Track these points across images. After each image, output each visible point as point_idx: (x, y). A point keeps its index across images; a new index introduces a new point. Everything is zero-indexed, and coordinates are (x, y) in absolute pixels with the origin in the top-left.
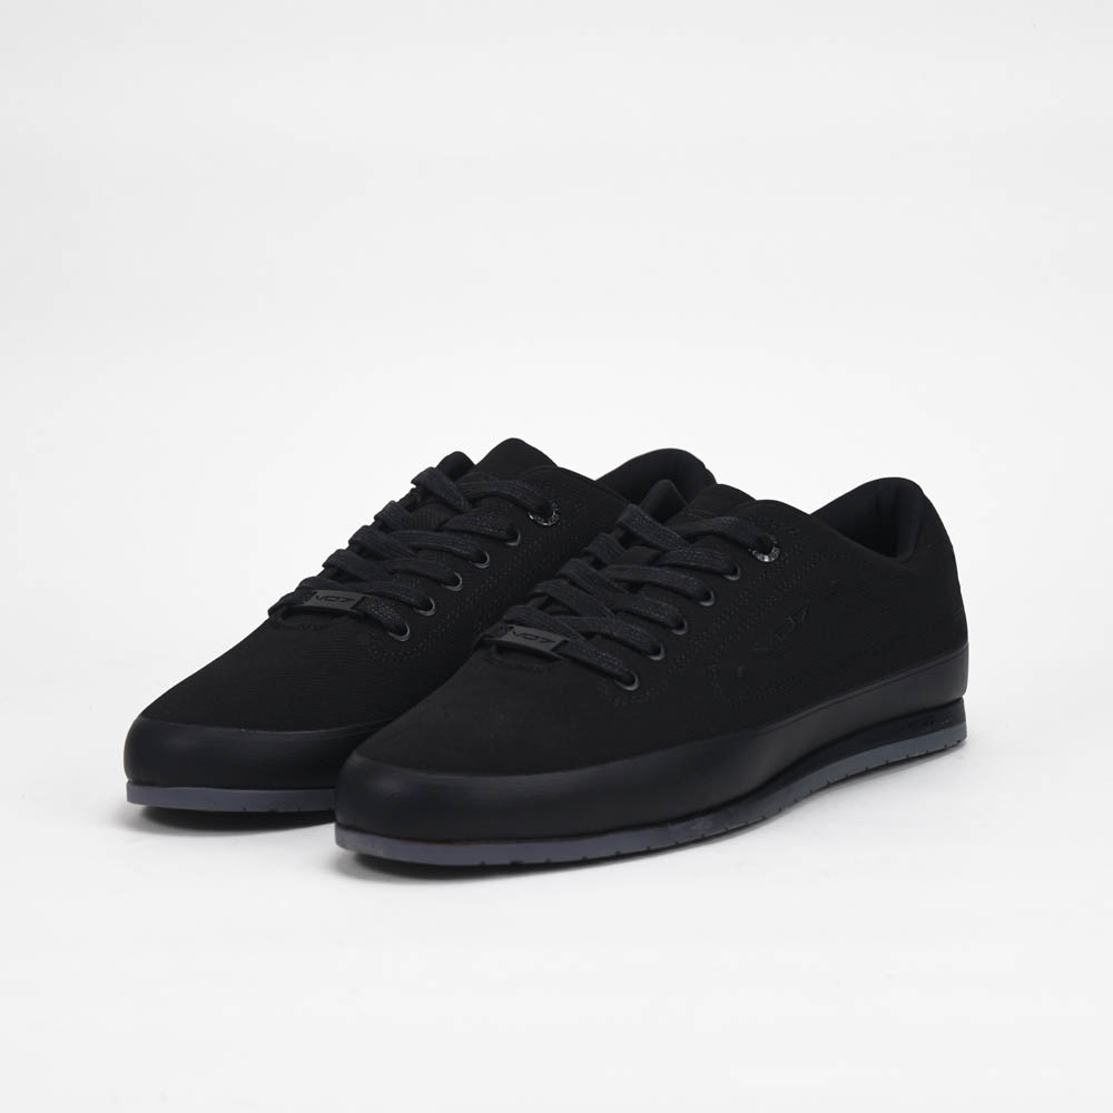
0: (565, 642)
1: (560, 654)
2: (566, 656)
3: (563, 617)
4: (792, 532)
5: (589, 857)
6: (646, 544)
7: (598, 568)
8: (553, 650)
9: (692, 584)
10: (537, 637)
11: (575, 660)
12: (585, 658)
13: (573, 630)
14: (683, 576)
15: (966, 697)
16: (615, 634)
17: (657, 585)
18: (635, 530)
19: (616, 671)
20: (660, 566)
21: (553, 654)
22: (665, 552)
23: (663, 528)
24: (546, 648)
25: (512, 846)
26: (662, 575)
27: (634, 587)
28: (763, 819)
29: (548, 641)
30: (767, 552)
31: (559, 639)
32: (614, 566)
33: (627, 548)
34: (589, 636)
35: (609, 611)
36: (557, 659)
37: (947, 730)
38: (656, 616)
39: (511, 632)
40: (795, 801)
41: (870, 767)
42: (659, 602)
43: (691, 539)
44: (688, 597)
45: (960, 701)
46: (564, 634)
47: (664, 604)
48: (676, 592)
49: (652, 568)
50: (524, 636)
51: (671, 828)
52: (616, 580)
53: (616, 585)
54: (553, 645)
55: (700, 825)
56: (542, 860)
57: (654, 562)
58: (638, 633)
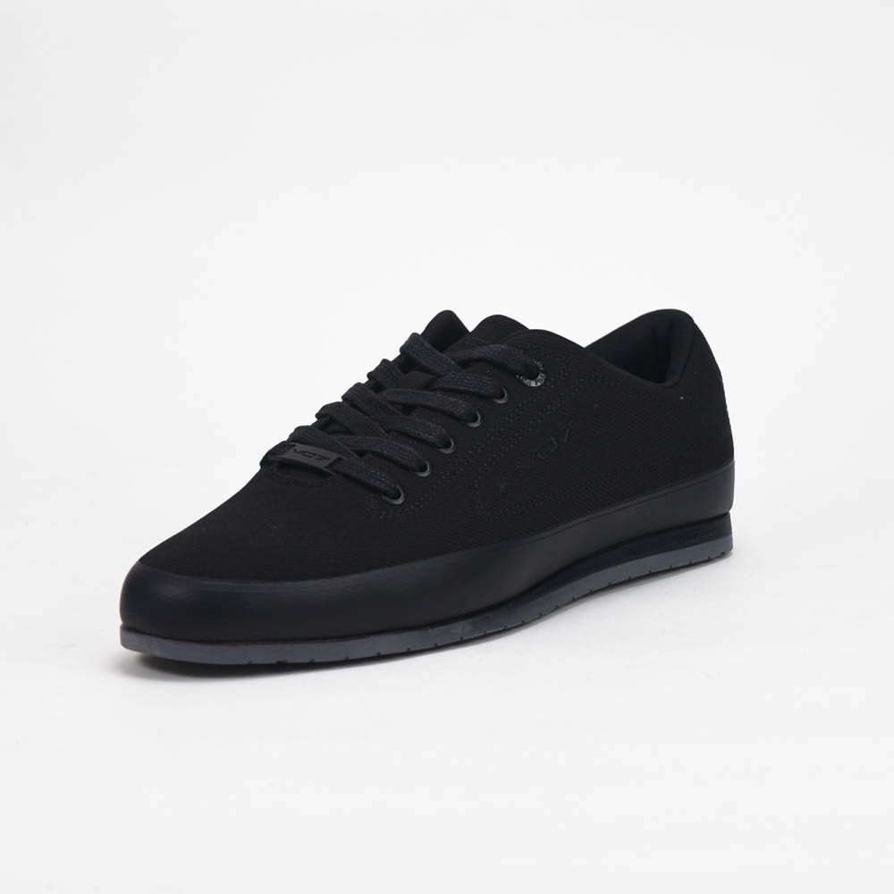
0: (340, 459)
1: (333, 471)
2: (337, 472)
3: (340, 437)
4: (559, 360)
5: (351, 657)
6: (424, 370)
7: (376, 392)
8: (326, 467)
9: (460, 406)
10: (315, 455)
11: (347, 477)
12: (354, 474)
13: (348, 449)
14: (452, 400)
15: (732, 512)
16: (385, 452)
17: (429, 408)
18: (414, 356)
19: (383, 487)
20: (433, 390)
21: (328, 470)
22: (439, 376)
23: (440, 354)
24: (322, 465)
25: (279, 646)
26: (434, 399)
27: (408, 409)
28: (523, 624)
29: (324, 458)
30: (533, 377)
31: (334, 456)
32: (391, 390)
33: (405, 374)
34: (361, 454)
35: (383, 431)
36: (331, 475)
37: (712, 543)
38: (424, 436)
39: (292, 450)
40: (557, 608)
41: (633, 577)
42: (427, 424)
43: (464, 364)
44: (457, 419)
45: (726, 516)
46: (339, 452)
47: (433, 425)
48: (446, 414)
49: (425, 392)
50: (303, 453)
51: (430, 631)
52: (392, 403)
53: (391, 408)
54: (328, 462)
55: (459, 629)
56: (306, 660)
57: (428, 386)
58: (409, 452)
